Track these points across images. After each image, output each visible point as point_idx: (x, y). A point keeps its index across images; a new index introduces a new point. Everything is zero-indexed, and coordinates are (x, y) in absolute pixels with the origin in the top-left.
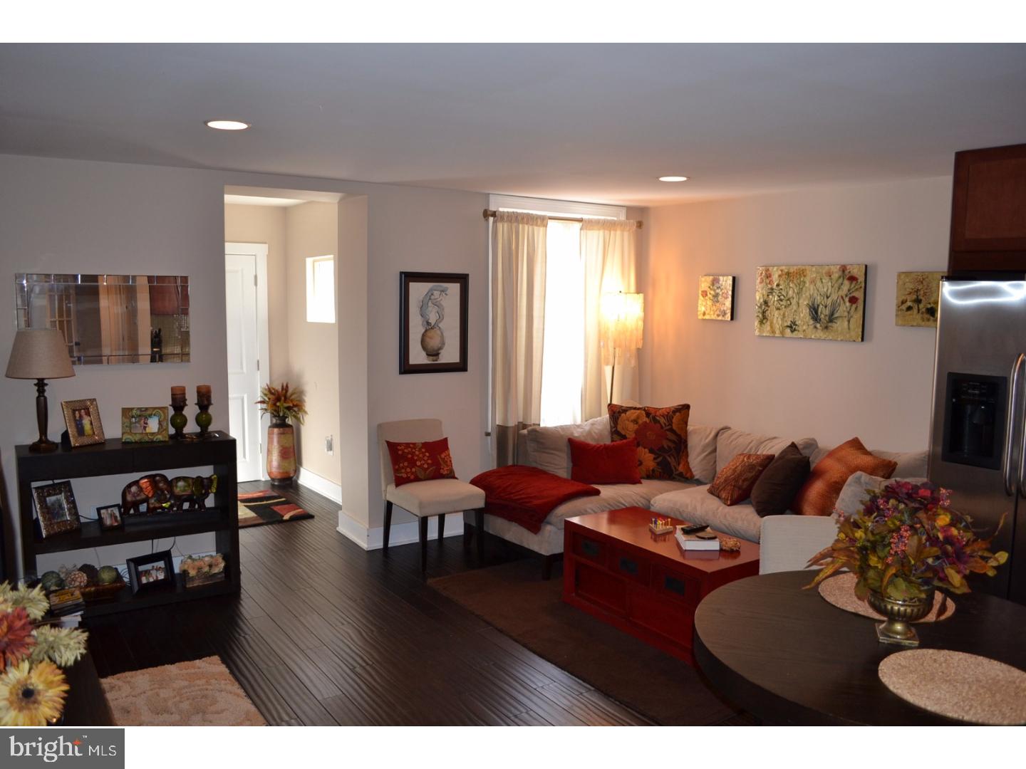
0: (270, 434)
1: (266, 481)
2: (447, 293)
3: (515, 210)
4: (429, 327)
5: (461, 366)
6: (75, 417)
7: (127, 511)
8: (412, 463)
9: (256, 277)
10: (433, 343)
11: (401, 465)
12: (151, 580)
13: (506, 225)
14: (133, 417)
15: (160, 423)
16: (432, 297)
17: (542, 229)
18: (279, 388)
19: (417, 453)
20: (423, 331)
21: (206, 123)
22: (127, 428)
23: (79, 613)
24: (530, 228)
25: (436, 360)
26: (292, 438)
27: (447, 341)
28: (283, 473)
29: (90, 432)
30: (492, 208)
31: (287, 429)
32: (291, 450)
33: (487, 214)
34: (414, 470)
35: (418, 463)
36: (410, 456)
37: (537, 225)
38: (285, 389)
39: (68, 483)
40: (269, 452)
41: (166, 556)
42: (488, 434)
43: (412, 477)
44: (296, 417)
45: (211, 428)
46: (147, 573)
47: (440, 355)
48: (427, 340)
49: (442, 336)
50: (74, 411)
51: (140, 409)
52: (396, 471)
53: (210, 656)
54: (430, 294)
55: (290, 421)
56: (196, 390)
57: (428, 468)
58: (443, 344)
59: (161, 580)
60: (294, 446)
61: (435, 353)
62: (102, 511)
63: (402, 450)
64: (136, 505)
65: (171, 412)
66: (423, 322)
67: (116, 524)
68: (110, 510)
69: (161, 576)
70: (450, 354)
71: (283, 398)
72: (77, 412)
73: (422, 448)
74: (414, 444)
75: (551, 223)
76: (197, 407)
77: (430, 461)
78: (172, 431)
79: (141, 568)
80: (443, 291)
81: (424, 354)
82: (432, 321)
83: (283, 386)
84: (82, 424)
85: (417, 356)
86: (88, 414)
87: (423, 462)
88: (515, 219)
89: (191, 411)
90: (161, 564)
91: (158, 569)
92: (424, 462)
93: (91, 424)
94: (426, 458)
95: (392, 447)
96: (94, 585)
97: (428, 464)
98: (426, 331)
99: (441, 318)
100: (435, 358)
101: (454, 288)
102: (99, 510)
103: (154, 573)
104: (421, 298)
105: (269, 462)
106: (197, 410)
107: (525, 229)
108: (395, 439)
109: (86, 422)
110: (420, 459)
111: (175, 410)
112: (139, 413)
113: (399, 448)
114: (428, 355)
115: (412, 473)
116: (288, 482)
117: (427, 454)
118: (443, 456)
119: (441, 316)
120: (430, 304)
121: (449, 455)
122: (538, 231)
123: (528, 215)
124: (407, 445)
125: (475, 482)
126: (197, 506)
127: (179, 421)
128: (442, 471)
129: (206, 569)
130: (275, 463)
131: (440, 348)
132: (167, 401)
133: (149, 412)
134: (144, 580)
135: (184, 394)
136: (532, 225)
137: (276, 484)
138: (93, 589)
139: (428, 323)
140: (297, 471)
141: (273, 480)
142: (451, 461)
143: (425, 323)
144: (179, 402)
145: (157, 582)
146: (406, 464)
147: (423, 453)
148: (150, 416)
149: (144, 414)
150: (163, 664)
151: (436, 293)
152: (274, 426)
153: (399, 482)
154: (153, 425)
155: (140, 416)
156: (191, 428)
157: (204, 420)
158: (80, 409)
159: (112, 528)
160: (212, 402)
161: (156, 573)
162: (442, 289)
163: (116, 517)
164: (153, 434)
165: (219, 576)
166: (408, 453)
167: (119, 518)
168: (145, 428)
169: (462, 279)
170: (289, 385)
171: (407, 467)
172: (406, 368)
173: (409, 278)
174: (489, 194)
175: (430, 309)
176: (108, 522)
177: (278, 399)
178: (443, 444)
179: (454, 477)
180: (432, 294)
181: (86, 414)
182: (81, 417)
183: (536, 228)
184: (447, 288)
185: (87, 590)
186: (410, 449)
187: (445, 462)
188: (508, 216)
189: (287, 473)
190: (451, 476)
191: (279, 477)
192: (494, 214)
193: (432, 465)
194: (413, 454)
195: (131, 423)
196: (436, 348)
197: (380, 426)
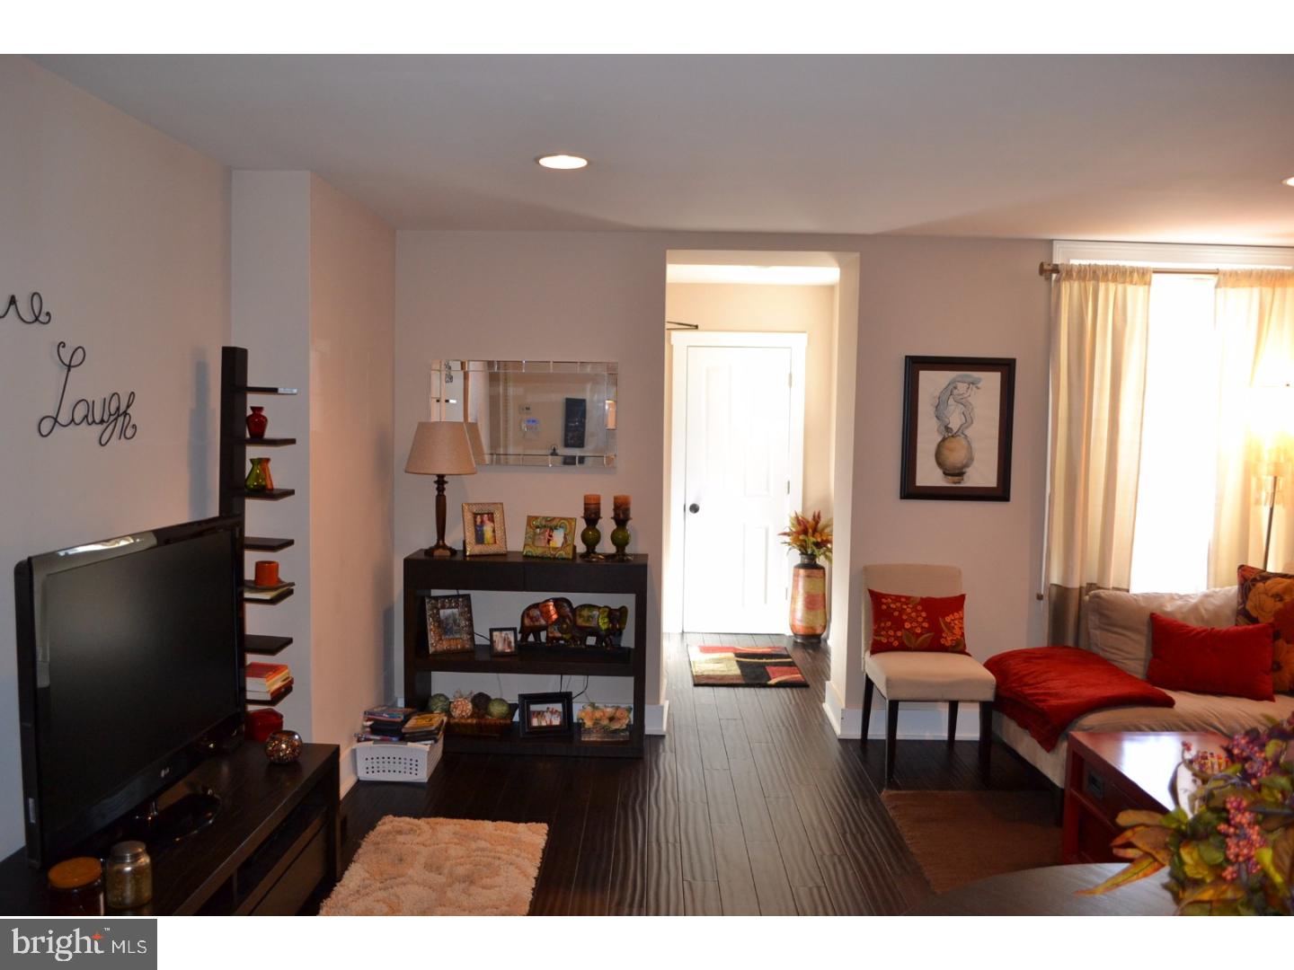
0: (796, 575)
1: (790, 637)
2: (979, 385)
3: (1093, 262)
4: (948, 434)
5: (1000, 493)
6: (475, 521)
7: (525, 637)
8: (898, 624)
9: (790, 375)
10: (955, 457)
11: (883, 625)
12: (544, 724)
13: (1076, 285)
14: (537, 527)
15: (565, 538)
16: (955, 392)
17: (1141, 289)
18: (810, 518)
19: (909, 610)
20: (940, 439)
21: (537, 160)
22: (531, 538)
23: (429, 742)
24: (1120, 287)
25: (959, 483)
26: (821, 584)
27: (977, 455)
28: (807, 628)
29: (491, 541)
30: (1058, 260)
31: (815, 571)
32: (820, 599)
33: (1049, 271)
34: (899, 634)
35: (907, 625)
36: (896, 614)
37: (1131, 282)
38: (817, 519)
39: (467, 597)
40: (794, 599)
41: (565, 699)
42: (1040, 597)
43: (896, 643)
44: (826, 557)
45: (628, 550)
46: (540, 714)
47: (965, 477)
48: (946, 452)
49: (970, 447)
50: (475, 515)
51: (546, 519)
52: (877, 632)
53: (537, 822)
54: (951, 388)
55: (821, 561)
56: (613, 500)
57: (921, 634)
58: (971, 459)
59: (556, 726)
60: (824, 595)
61: (957, 471)
62: (495, 633)
63: (887, 604)
64: (536, 631)
65: (581, 525)
66: (940, 427)
67: (509, 651)
68: (504, 633)
69: (556, 721)
70: (983, 474)
71: (810, 531)
72: (479, 517)
73: (919, 604)
74: (908, 598)
75: (1155, 276)
76: (613, 522)
77: (926, 625)
78: (581, 548)
79: (534, 708)
80: (973, 383)
81: (939, 472)
82: (954, 425)
83: (814, 517)
84: (482, 531)
85: (929, 474)
86: (492, 520)
87: (914, 624)
88: (1094, 275)
89: (606, 525)
90: (558, 707)
91: (553, 712)
92: (917, 623)
93: (494, 531)
94: (920, 619)
95: (876, 598)
96: (479, 717)
97: (922, 628)
98: (944, 440)
99: (968, 421)
100: (956, 479)
101: (992, 380)
102: (492, 630)
103: (548, 716)
104: (937, 394)
105: (793, 612)
106: (613, 526)
107: (1108, 291)
108: (878, 589)
109: (488, 529)
110: (911, 620)
111: (587, 523)
112: (544, 523)
113: (884, 600)
114: (946, 474)
115: (897, 638)
116: (815, 641)
117: (924, 614)
118: (948, 619)
119: (969, 420)
120: (951, 401)
121: (962, 618)
122: (1135, 292)
123: (1114, 267)
124: (897, 598)
125: (990, 665)
126: (604, 644)
127: (591, 539)
128: (943, 641)
129: (605, 722)
130: (799, 614)
131: (966, 466)
132: (577, 512)
133: (554, 523)
134: (535, 722)
135: (598, 504)
136: (1124, 282)
137: (799, 641)
138: (475, 721)
139: (947, 429)
140: (826, 626)
141: (796, 635)
142: (961, 628)
143: (943, 428)
144: (592, 516)
145: (550, 728)
146: (889, 624)
147: (917, 611)
148: (556, 528)
149: (549, 525)
150: (483, 819)
151: (962, 387)
152: (803, 566)
153: (877, 648)
154: (558, 539)
155: (545, 526)
156: (606, 547)
157: (620, 541)
158: (482, 516)
159: (503, 655)
160: (631, 516)
161: (550, 717)
162: (970, 380)
163: (510, 643)
164: (555, 549)
165: (622, 734)
166: (895, 610)
167: (513, 644)
168: (549, 541)
169: (1006, 368)
170: (821, 515)
171: (890, 628)
172: (910, 491)
173: (915, 364)
174: (1051, 241)
175: (951, 408)
176: (500, 647)
177: (805, 532)
178: (957, 603)
179: (963, 652)
180: (955, 388)
181: (489, 520)
182: (482, 522)
183: (1130, 288)
184: (979, 380)
185: (469, 721)
186: (898, 604)
187: (950, 628)
188: (1079, 271)
189: (812, 628)
190: (959, 648)
191: (801, 633)
192: (1056, 269)
193: (928, 630)
194: (902, 611)
195: (535, 534)
196: (959, 465)
197: (866, 569)
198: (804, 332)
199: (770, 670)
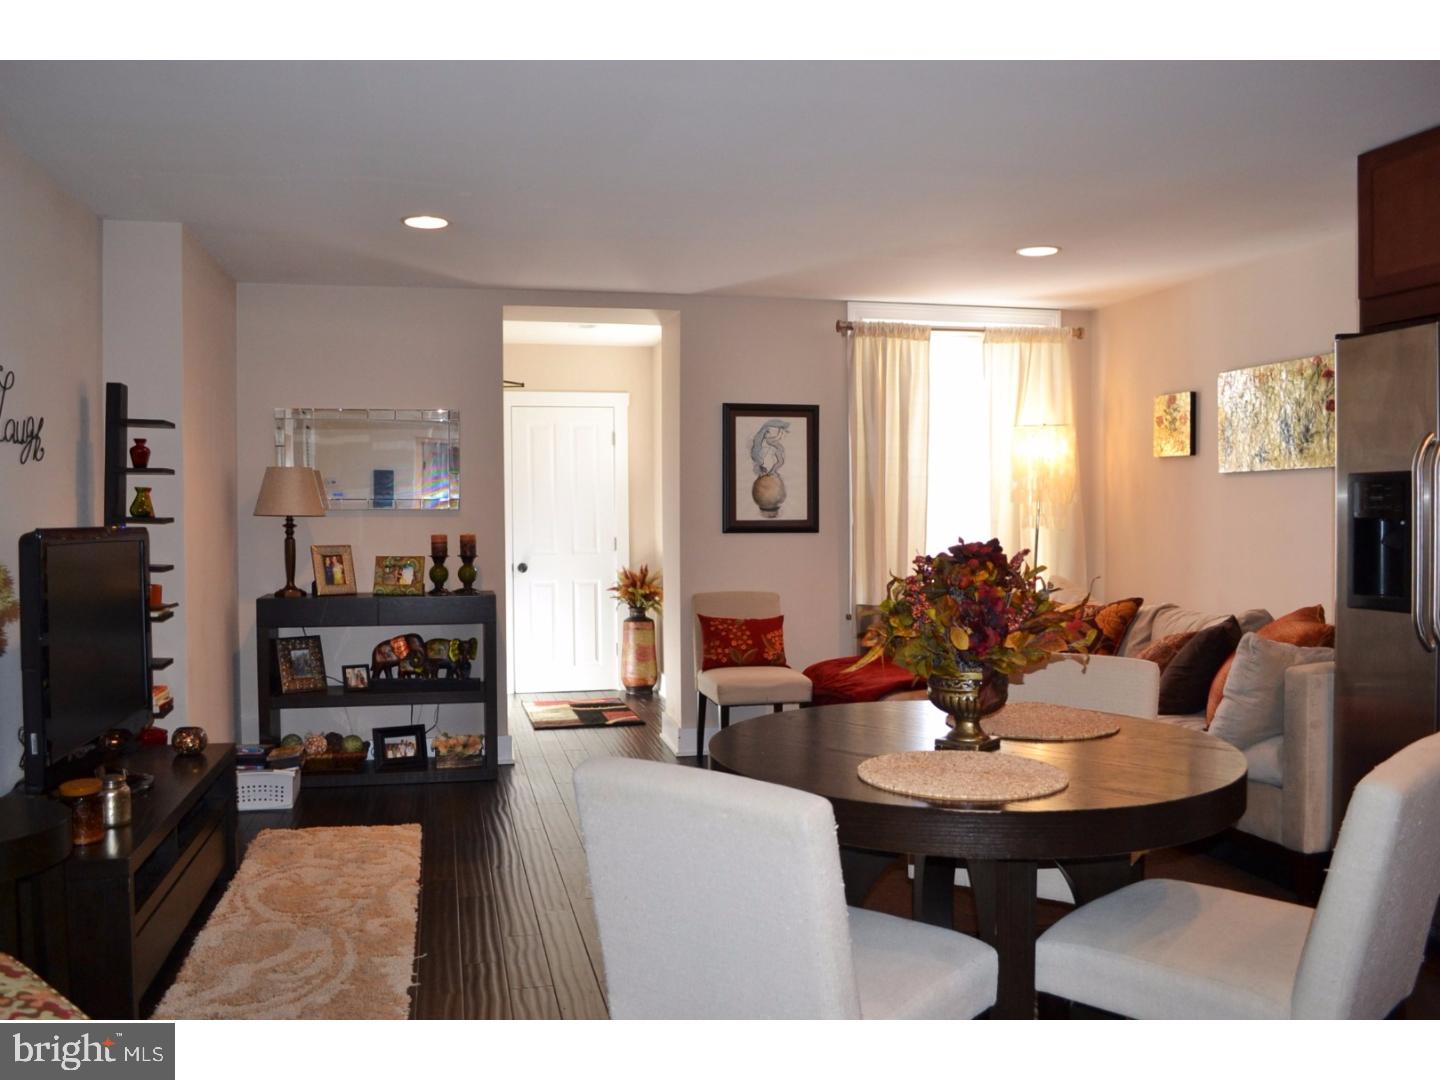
0: (626, 629)
1: (623, 691)
2: (788, 429)
3: (881, 320)
4: (763, 474)
5: (810, 526)
6: (325, 564)
7: (377, 674)
8: (726, 642)
9: (614, 435)
10: (770, 494)
11: (712, 644)
12: (399, 756)
13: (868, 340)
14: (387, 567)
15: (415, 575)
16: (768, 435)
17: (922, 344)
18: (637, 572)
19: (734, 630)
20: (756, 478)
21: (403, 220)
22: (381, 579)
23: (294, 769)
24: (905, 342)
25: (774, 517)
26: (650, 636)
27: (789, 492)
28: (640, 679)
29: (341, 582)
30: (852, 318)
31: (645, 623)
32: (651, 651)
33: (844, 327)
34: (727, 651)
35: (734, 643)
36: (724, 634)
37: (914, 339)
38: (644, 572)
39: (317, 639)
40: (624, 653)
41: (418, 731)
42: (849, 617)
43: (725, 660)
44: (655, 609)
45: (475, 585)
46: (395, 746)
47: (779, 511)
48: (762, 490)
49: (782, 486)
50: (324, 557)
51: (395, 558)
52: (707, 651)
53: (410, 823)
54: (764, 433)
55: (650, 613)
56: (459, 539)
57: (746, 651)
58: (784, 495)
59: (411, 758)
60: (654, 647)
61: (771, 507)
62: (348, 671)
63: (716, 626)
64: (387, 667)
65: (429, 564)
66: (755, 466)
67: (362, 686)
68: (357, 670)
69: (411, 753)
70: (794, 508)
71: (638, 584)
72: (328, 559)
73: (743, 625)
74: (733, 620)
75: (934, 334)
76: (460, 559)
77: (750, 642)
78: (429, 586)
79: (388, 741)
80: (783, 428)
81: (756, 508)
82: (768, 464)
83: (642, 570)
84: (331, 572)
85: (747, 510)
86: (340, 561)
87: (740, 642)
88: (881, 331)
89: (454, 563)
90: (412, 739)
91: (408, 745)
92: (743, 642)
93: (343, 572)
94: (745, 637)
95: (705, 621)
96: (334, 752)
97: (747, 645)
98: (760, 478)
99: (780, 462)
100: (772, 513)
101: (800, 424)
102: (344, 668)
103: (402, 748)
104: (752, 438)
105: (625, 664)
106: (460, 563)
107: (895, 345)
108: (706, 613)
109: (337, 570)
110: (737, 638)
111: (435, 562)
112: (393, 562)
113: (712, 623)
114: (763, 509)
115: (725, 655)
116: (646, 692)
117: (748, 633)
118: (769, 636)
119: (781, 461)
120: (764, 444)
121: (782, 636)
122: (916, 347)
123: (899, 325)
124: (724, 621)
125: (807, 673)
126: (455, 676)
127: (439, 575)
128: (766, 656)
129: (459, 749)
130: (631, 668)
131: (780, 501)
132: (426, 551)
133: (403, 563)
134: (390, 755)
135: (445, 543)
136: (908, 338)
137: (631, 693)
138: (331, 756)
139: (762, 469)
140: (657, 678)
141: (628, 688)
142: (781, 644)
143: (758, 468)
144: (439, 553)
145: (405, 759)
146: (717, 643)
147: (742, 631)
148: (405, 566)
149: (397, 565)
150: (359, 825)
151: (773, 431)
152: (633, 619)
153: (708, 665)
154: (407, 577)
155: (394, 566)
156: (453, 583)
157: (468, 577)
158: (331, 557)
159: (356, 690)
160: (477, 553)
161: (406, 748)
162: (779, 425)
163: (362, 679)
164: (405, 586)
165: (476, 760)
166: (722, 630)
167: (366, 680)
168: (399, 579)
169: (811, 413)
170: (649, 569)
171: (719, 646)
172: (732, 525)
173: (732, 412)
174: (846, 302)
175: (765, 450)
176: (353, 683)
177: (634, 585)
178: (777, 623)
179: (783, 664)
180: (768, 432)
181: (338, 561)
182: (332, 563)
183: (913, 343)
184: (788, 424)
185: (325, 756)
186: (725, 626)
187: (772, 645)
188: (870, 328)
189: (644, 680)
190: (780, 661)
191: (633, 685)
192: (850, 327)
193: (753, 646)
194: (728, 631)
195: (385, 573)
196: (773, 501)
197: (695, 597)
198: (625, 392)
199: (606, 715)
